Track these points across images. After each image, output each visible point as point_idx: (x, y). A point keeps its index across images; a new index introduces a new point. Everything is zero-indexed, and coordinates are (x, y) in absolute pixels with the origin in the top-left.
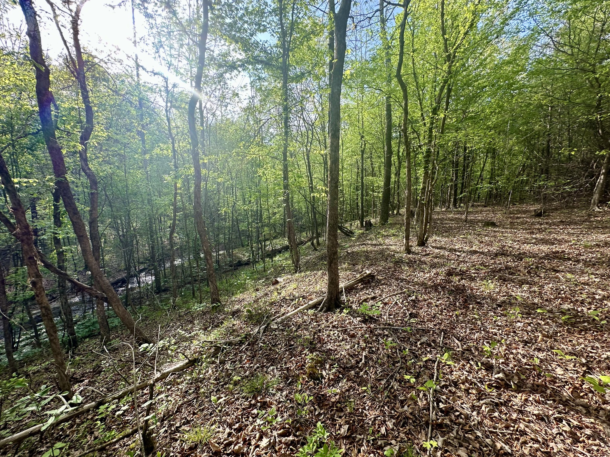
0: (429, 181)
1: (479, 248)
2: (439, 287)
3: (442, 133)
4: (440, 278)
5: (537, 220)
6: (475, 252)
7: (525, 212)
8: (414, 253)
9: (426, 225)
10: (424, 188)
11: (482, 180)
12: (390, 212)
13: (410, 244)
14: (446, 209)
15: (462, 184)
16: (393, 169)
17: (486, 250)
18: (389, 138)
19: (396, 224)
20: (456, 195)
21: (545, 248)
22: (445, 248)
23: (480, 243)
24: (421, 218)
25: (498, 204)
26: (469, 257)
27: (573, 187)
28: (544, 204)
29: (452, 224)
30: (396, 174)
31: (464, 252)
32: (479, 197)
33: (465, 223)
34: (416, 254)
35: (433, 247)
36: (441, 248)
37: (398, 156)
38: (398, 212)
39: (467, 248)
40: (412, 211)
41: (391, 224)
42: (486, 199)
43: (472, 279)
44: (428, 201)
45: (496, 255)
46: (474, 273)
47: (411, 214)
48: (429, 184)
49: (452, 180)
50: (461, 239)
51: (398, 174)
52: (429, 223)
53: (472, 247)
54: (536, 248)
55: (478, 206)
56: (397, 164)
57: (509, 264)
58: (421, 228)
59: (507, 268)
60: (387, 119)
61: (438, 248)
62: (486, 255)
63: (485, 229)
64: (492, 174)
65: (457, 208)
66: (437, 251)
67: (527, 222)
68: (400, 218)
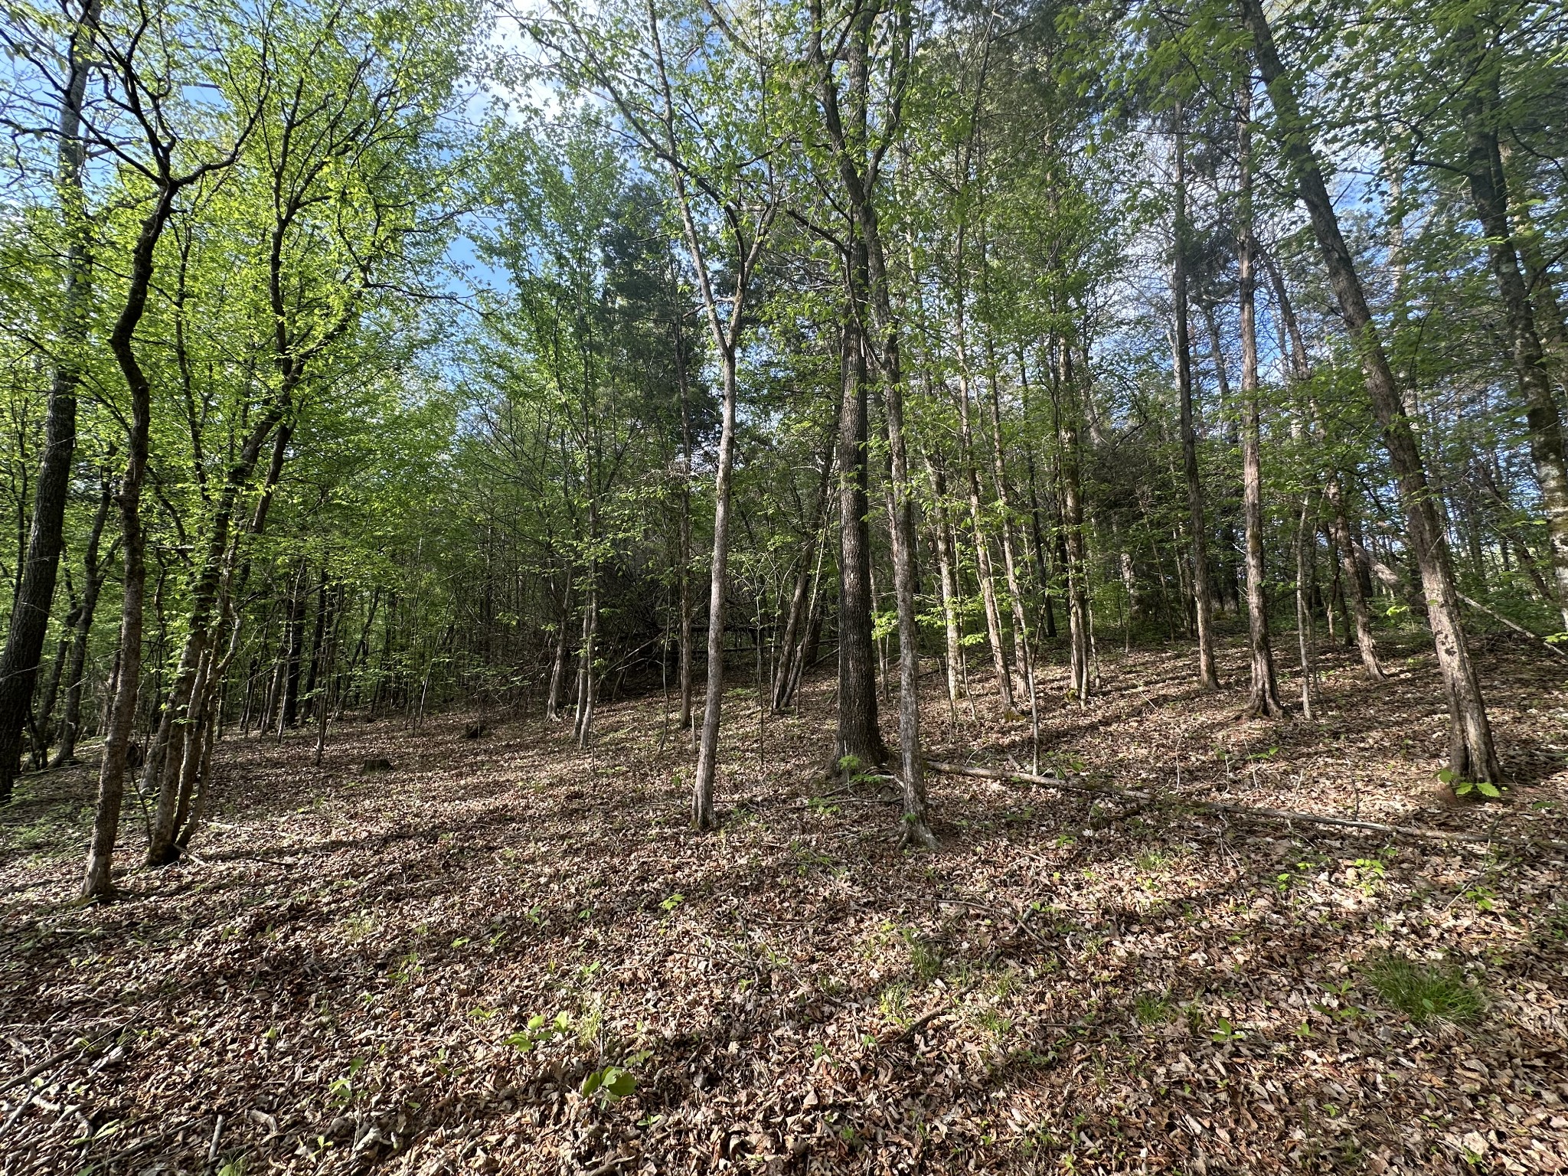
0: (207, 657)
1: (348, 834)
2: (220, 981)
3: (259, 529)
4: (224, 949)
5: (472, 745)
6: (336, 845)
7: (451, 730)
8: (126, 896)
9: (187, 791)
10: (188, 679)
11: (366, 653)
12: (26, 758)
13: (116, 865)
14: (264, 733)
15: (315, 664)
16: (61, 598)
17: (365, 834)
18: (55, 495)
19: (52, 801)
20: (293, 691)
21: (477, 805)
22: (249, 854)
23: (351, 817)
24: (167, 771)
25: (400, 712)
26: (318, 863)
27: (524, 679)
28: (484, 711)
29: (277, 776)
30: (71, 621)
31: (306, 851)
32: (357, 696)
33: (314, 770)
34: (138, 896)
35: (206, 859)
36: (236, 855)
37: (91, 560)
38: (67, 753)
39: (314, 839)
40: (134, 747)
41: (23, 804)
42: (374, 702)
43: (324, 920)
44: (199, 718)
45: (385, 841)
46: (329, 904)
47: (127, 758)
48: (205, 663)
49: (284, 651)
50: (300, 817)
51: (81, 617)
52: (197, 780)
53: (329, 833)
54: (462, 807)
55: (355, 719)
56: (80, 584)
57: (411, 856)
58: (168, 804)
59: (408, 866)
60: (55, 436)
61: (224, 858)
62: (363, 848)
63: (365, 778)
64: (388, 642)
65: (295, 728)
66: (222, 867)
67: (453, 750)
68: (73, 776)
